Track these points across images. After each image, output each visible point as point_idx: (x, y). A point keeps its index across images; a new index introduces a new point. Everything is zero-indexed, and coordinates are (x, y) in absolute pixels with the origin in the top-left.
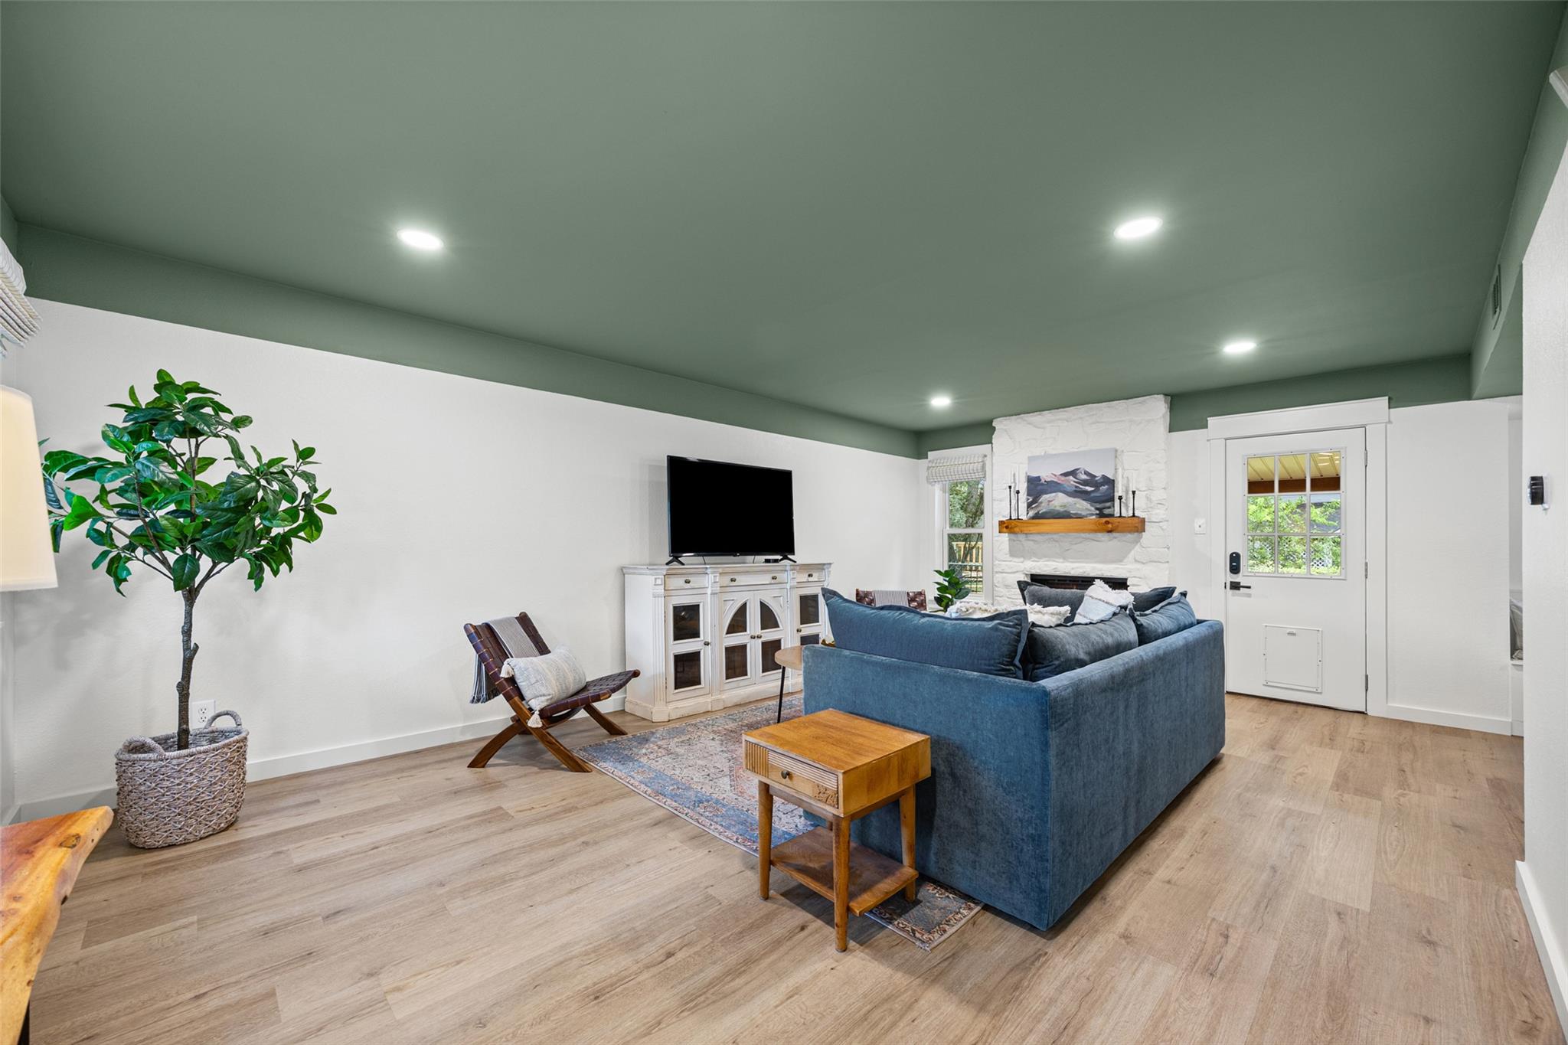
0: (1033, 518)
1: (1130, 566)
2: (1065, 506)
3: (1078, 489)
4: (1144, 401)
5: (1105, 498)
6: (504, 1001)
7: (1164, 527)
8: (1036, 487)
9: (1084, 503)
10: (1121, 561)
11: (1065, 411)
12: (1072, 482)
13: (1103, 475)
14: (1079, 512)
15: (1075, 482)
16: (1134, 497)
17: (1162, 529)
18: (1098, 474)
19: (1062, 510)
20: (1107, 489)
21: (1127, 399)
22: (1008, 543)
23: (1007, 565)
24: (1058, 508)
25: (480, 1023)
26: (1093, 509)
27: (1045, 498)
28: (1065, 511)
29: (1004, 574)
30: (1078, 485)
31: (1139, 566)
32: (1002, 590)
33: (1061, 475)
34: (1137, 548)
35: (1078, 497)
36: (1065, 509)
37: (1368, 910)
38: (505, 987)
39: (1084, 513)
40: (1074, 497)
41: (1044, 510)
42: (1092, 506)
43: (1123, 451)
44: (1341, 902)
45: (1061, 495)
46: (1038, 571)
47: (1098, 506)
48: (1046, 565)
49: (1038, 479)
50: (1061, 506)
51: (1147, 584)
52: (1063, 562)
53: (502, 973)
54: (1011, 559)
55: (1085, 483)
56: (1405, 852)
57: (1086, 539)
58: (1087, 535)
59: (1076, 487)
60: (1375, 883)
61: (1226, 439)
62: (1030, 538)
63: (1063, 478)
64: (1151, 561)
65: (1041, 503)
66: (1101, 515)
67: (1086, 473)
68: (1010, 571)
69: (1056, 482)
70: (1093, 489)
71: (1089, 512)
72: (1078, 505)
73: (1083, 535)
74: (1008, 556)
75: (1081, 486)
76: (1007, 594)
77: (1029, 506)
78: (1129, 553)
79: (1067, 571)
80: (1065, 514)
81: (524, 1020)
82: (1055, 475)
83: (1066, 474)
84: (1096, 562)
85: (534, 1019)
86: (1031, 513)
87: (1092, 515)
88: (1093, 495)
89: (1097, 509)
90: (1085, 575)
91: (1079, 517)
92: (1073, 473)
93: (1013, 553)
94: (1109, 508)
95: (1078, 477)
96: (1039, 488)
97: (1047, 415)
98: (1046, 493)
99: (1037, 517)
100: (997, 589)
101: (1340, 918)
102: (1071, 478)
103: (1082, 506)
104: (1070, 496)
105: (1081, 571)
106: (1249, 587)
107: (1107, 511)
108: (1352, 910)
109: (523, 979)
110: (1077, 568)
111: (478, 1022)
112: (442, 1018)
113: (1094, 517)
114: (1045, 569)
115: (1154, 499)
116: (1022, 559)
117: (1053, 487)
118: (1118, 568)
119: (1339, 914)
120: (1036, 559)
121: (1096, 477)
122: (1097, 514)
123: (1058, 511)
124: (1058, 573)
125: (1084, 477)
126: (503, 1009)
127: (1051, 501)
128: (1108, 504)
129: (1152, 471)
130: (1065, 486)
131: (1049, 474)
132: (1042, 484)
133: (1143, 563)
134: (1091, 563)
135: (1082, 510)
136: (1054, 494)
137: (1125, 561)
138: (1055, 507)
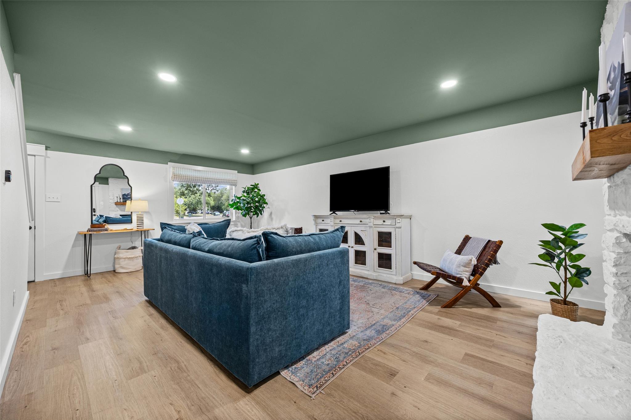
37: (79, 346)
44: (89, 343)
56: (68, 387)
60: (79, 359)
101: (87, 338)
108: (84, 343)
119: (88, 339)
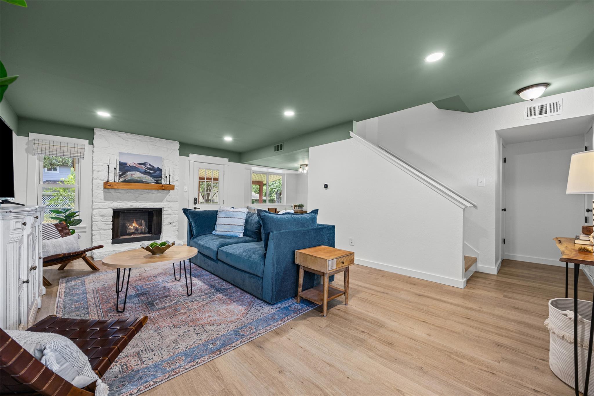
0: (123, 182)
1: (165, 203)
2: (140, 178)
3: (146, 171)
4: (172, 142)
5: (158, 176)
6: (408, 366)
7: (178, 189)
8: (124, 168)
9: (149, 177)
10: (162, 201)
11: (139, 136)
12: (143, 168)
13: (158, 167)
14: (147, 181)
15: (145, 168)
16: (170, 177)
17: (177, 190)
18: (156, 166)
19: (138, 179)
20: (159, 173)
21: (166, 139)
22: (103, 193)
23: (102, 205)
24: (136, 178)
25: (421, 369)
26: (153, 180)
27: (129, 173)
28: (140, 180)
29: (100, 210)
30: (146, 169)
31: (168, 203)
32: (98, 218)
33: (138, 164)
34: (168, 196)
35: (146, 175)
36: (140, 179)
38: (402, 369)
39: (149, 182)
40: (145, 174)
41: (129, 179)
42: (153, 179)
43: (164, 159)
45: (137, 173)
46: (121, 207)
47: (156, 179)
48: (126, 204)
49: (126, 164)
50: (138, 178)
51: (171, 210)
52: (135, 202)
53: (396, 372)
54: (105, 202)
55: (150, 169)
57: (147, 192)
58: (147, 191)
59: (145, 170)
61: (194, 162)
62: (117, 191)
63: (139, 165)
64: (173, 201)
65: (127, 175)
66: (157, 183)
67: (150, 165)
68: (104, 208)
69: (135, 167)
70: (153, 172)
71: (152, 181)
72: (146, 178)
73: (146, 191)
74: (103, 200)
75: (148, 170)
76: (102, 219)
77: (120, 176)
78: (165, 198)
79: (137, 206)
80: (140, 181)
81: (412, 358)
82: (135, 164)
83: (141, 164)
84: (151, 202)
85: (409, 356)
86: (121, 180)
87: (153, 182)
88: (153, 174)
89: (155, 180)
90: (146, 208)
91: (147, 183)
92: (144, 164)
93: (106, 199)
94: (160, 180)
95: (146, 166)
96: (126, 168)
97: (130, 135)
98: (130, 171)
99: (125, 181)
100: (94, 217)
102: (143, 166)
103: (148, 178)
104: (142, 174)
105: (144, 206)
106: (200, 208)
107: (159, 182)
109: (395, 364)
110: (142, 205)
111: (422, 370)
112: (428, 381)
113: (154, 183)
114: (126, 206)
115: (175, 178)
116: (112, 202)
117: (133, 168)
118: (161, 204)
120: (120, 201)
121: (154, 167)
122: (155, 182)
123: (136, 179)
124: (132, 207)
125: (149, 166)
126: (411, 365)
127: (133, 175)
128: (160, 179)
129: (174, 168)
130: (140, 169)
131: (132, 162)
132: (128, 167)
133: (170, 202)
134: (149, 202)
135: (148, 180)
136: (134, 172)
137: (163, 201)
138: (135, 178)
